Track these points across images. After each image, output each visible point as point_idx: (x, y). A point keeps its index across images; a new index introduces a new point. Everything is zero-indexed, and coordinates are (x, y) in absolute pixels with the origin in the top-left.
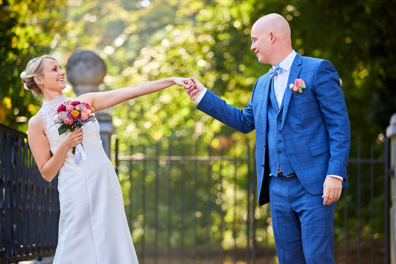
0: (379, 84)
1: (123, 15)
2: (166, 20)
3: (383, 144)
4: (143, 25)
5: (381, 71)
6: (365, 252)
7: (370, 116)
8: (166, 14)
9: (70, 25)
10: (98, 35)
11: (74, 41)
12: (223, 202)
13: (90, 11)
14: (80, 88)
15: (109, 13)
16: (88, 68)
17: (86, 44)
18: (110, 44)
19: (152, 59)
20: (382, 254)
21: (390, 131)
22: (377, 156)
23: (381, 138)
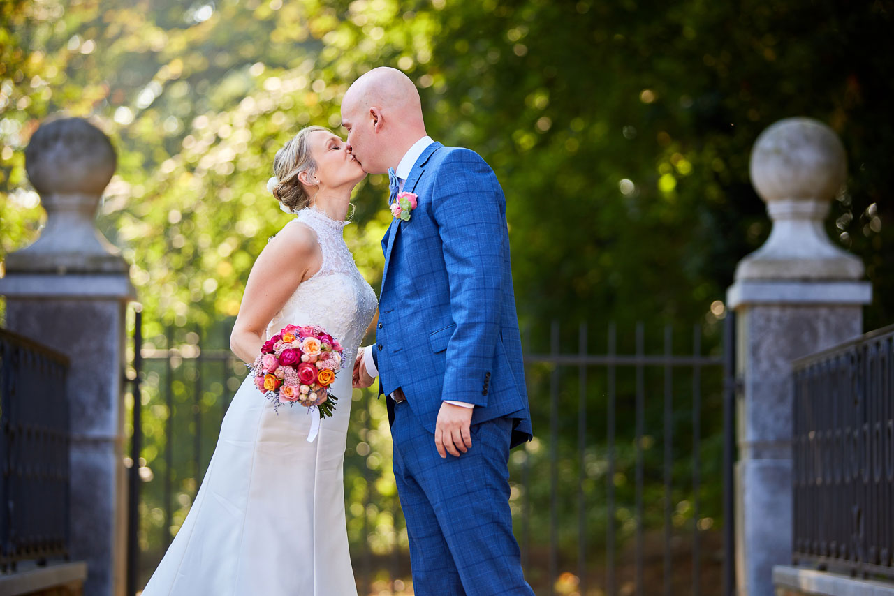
0: (713, 192)
1: (155, 38)
2: (248, 50)
3: (720, 323)
4: (197, 62)
5: (718, 165)
6: (681, 559)
7: (693, 262)
8: (248, 38)
9: (36, 59)
10: (97, 83)
11: (45, 95)
12: (372, 451)
13: (82, 30)
14: (57, 199)
15: (122, 34)
16: (75, 156)
17: (74, 102)
18: (126, 103)
19: (218, 140)
20: (718, 564)
21: (735, 296)
22: (707, 348)
23: (717, 309)
